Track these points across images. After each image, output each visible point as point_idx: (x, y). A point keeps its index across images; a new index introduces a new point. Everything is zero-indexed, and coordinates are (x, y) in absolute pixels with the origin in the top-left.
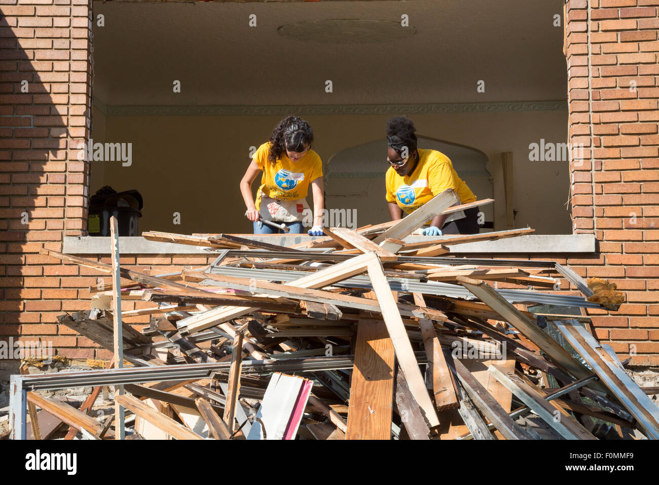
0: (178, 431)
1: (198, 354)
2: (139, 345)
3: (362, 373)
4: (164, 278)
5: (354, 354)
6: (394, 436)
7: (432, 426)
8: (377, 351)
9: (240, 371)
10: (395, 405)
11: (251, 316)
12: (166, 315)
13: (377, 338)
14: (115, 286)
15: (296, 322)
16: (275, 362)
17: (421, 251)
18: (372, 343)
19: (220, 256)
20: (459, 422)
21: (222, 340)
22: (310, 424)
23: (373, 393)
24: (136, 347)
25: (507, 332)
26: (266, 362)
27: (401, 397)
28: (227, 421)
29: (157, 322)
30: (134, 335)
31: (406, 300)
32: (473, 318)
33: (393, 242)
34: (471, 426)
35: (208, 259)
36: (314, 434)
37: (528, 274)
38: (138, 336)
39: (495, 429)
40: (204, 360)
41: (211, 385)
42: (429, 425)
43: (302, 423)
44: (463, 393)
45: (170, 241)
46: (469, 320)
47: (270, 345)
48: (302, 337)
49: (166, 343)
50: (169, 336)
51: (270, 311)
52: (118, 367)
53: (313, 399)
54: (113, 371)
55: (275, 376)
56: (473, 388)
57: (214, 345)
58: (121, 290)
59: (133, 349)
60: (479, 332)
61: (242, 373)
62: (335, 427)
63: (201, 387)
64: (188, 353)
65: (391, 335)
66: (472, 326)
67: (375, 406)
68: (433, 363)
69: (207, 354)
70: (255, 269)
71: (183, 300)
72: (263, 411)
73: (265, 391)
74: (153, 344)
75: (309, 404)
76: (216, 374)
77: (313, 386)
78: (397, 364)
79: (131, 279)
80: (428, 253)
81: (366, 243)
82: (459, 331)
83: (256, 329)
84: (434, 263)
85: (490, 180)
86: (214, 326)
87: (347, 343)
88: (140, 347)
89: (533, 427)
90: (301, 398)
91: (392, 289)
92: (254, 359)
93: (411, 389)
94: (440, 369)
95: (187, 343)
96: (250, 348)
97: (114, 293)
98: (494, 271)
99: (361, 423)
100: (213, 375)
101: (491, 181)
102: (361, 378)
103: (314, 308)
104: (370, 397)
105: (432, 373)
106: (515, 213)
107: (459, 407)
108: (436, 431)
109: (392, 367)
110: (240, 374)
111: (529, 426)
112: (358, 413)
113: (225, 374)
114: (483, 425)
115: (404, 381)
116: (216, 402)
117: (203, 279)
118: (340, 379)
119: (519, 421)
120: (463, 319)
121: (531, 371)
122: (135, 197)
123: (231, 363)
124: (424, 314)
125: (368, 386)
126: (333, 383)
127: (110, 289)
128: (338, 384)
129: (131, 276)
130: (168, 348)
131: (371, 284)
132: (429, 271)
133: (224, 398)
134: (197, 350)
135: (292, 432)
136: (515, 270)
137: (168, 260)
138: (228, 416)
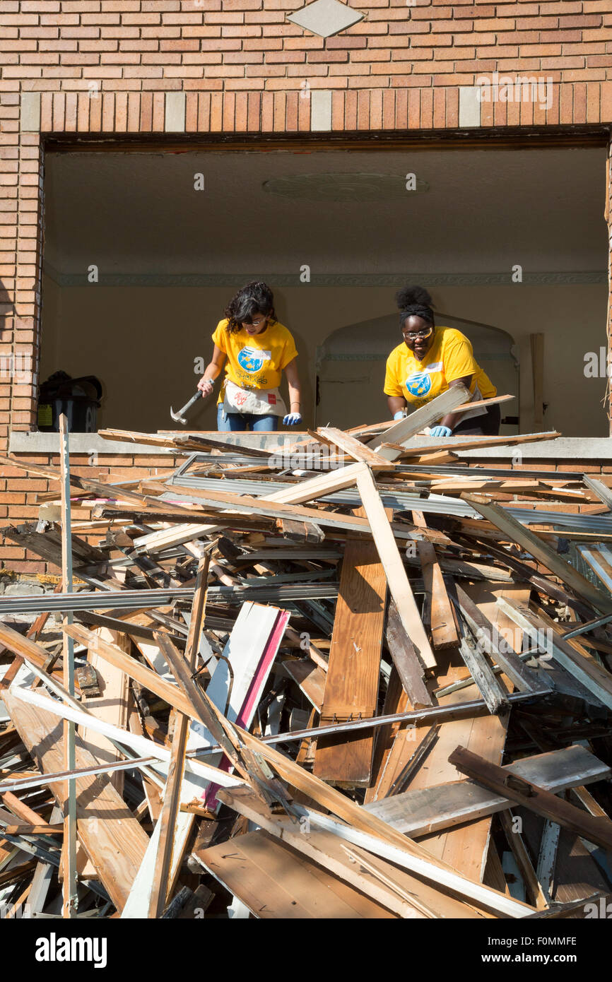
0: (132, 668)
1: (160, 575)
2: (94, 562)
3: (348, 604)
4: (121, 486)
5: (339, 580)
6: (385, 676)
7: (428, 667)
8: (366, 579)
9: (206, 599)
10: (385, 642)
11: (221, 533)
12: (125, 529)
13: (366, 562)
14: (64, 496)
15: (272, 542)
16: (247, 589)
17: (424, 458)
18: (360, 569)
19: (189, 458)
20: (459, 662)
21: (190, 559)
22: (287, 662)
23: (359, 627)
24: (90, 564)
25: (523, 556)
26: (236, 588)
27: (393, 633)
28: (189, 658)
29: (114, 536)
30: (88, 551)
31: (402, 520)
32: (482, 539)
33: (391, 447)
34: (473, 669)
35: (175, 461)
36: (290, 673)
37: (550, 488)
38: (92, 552)
39: (502, 672)
40: (167, 583)
41: (174, 612)
42: (424, 665)
43: (276, 660)
44: (465, 630)
45: (130, 440)
46: (478, 542)
47: (243, 568)
48: (280, 560)
49: (124, 561)
50: (128, 553)
51: (241, 529)
52: (67, 591)
53: (290, 633)
54: (60, 596)
55: (247, 605)
56: (477, 623)
57: (179, 565)
58: (71, 499)
59: (85, 566)
60: (490, 556)
61: (208, 601)
62: (315, 665)
63: (162, 614)
64: (149, 573)
65: (382, 560)
66: (481, 549)
67: (362, 643)
68: (431, 594)
69: (170, 575)
70: (226, 480)
71: (139, 517)
72: (232, 644)
73: (235, 622)
74: (110, 561)
75: (285, 638)
76: (178, 603)
77: (291, 617)
78: (389, 594)
79: (82, 488)
80: (432, 460)
81: (358, 447)
82: (464, 556)
83: (227, 548)
84: (438, 472)
85: (516, 367)
86: (179, 544)
87: (333, 566)
88: (94, 565)
89: (546, 669)
90: (276, 631)
91: (385, 506)
92: (222, 584)
93: (405, 624)
94: (440, 601)
95: (147, 561)
96: (219, 572)
97: (63, 503)
98: (510, 483)
99: (345, 664)
100: (174, 603)
101: (517, 369)
102: (346, 609)
103: (291, 527)
104: (356, 633)
105: (430, 606)
106: (545, 406)
107: (460, 646)
108: (432, 672)
109: (383, 598)
110: (205, 602)
111: (542, 668)
112: (341, 651)
113: (188, 602)
114: (486, 668)
115: (396, 613)
116: (179, 632)
117: (163, 492)
118: (323, 609)
119: (529, 663)
120: (471, 541)
121: (551, 600)
122: (93, 384)
123: (196, 590)
124: (423, 536)
125: (354, 619)
126: (315, 614)
127: (59, 498)
128: (321, 616)
129: (83, 484)
130: (127, 566)
131: (361, 499)
132: (433, 482)
133: (187, 628)
134: (159, 570)
135: (265, 671)
136: (535, 483)
137: (129, 461)
138: (190, 652)
